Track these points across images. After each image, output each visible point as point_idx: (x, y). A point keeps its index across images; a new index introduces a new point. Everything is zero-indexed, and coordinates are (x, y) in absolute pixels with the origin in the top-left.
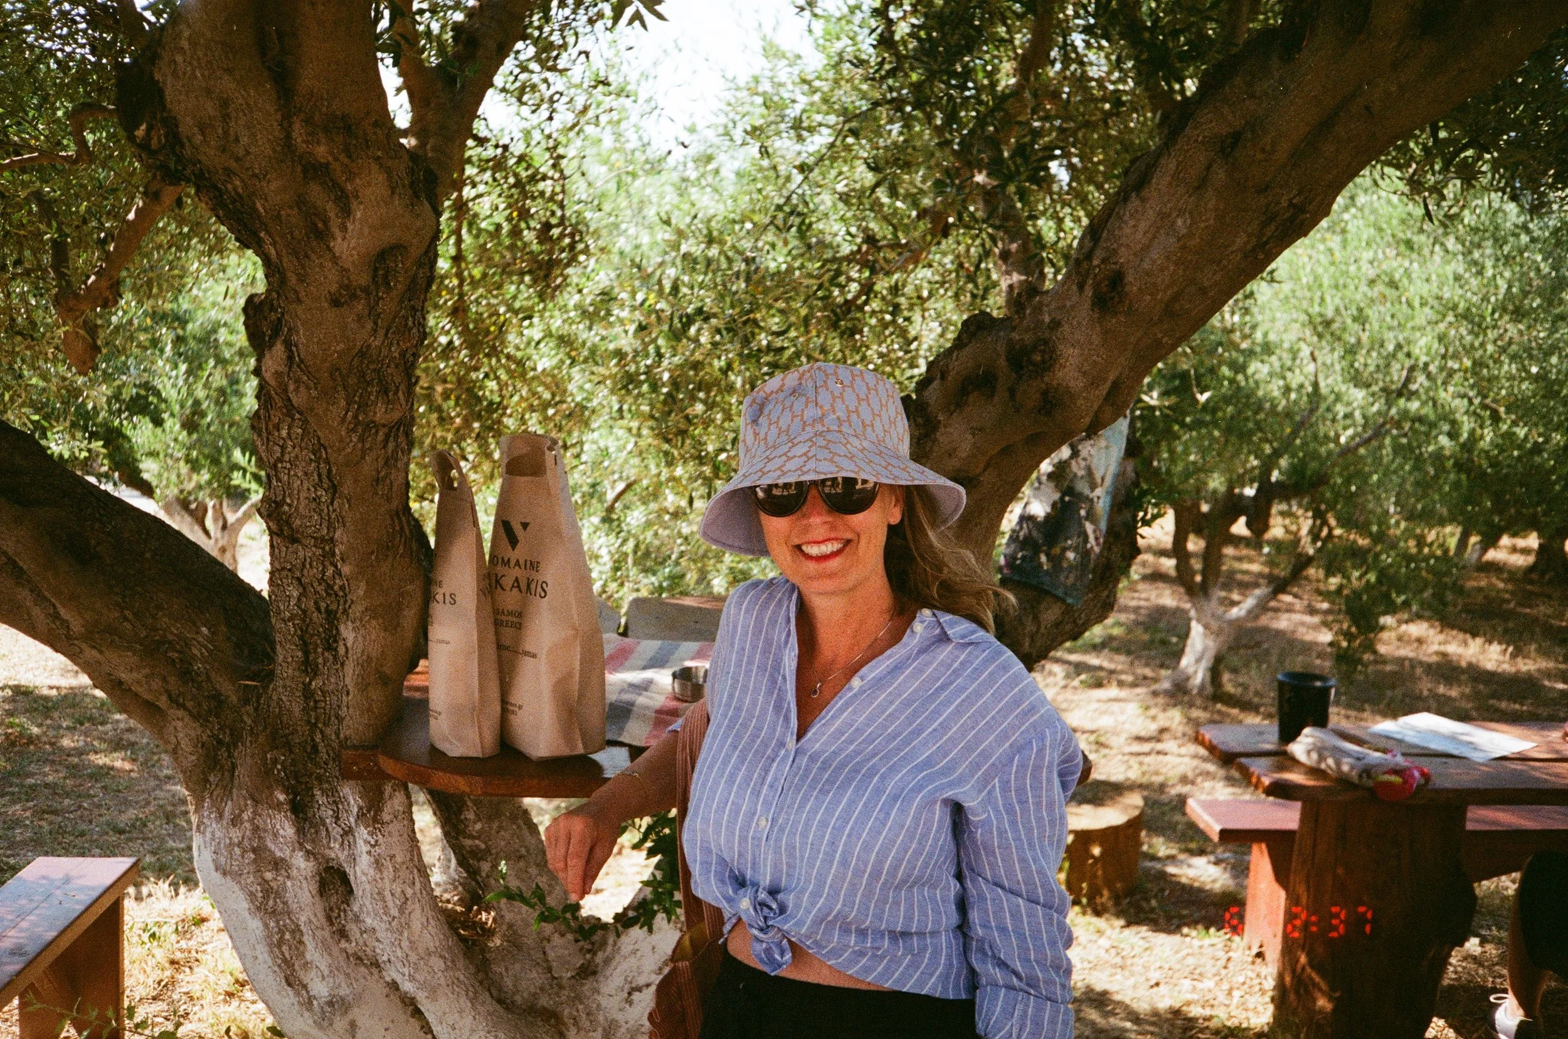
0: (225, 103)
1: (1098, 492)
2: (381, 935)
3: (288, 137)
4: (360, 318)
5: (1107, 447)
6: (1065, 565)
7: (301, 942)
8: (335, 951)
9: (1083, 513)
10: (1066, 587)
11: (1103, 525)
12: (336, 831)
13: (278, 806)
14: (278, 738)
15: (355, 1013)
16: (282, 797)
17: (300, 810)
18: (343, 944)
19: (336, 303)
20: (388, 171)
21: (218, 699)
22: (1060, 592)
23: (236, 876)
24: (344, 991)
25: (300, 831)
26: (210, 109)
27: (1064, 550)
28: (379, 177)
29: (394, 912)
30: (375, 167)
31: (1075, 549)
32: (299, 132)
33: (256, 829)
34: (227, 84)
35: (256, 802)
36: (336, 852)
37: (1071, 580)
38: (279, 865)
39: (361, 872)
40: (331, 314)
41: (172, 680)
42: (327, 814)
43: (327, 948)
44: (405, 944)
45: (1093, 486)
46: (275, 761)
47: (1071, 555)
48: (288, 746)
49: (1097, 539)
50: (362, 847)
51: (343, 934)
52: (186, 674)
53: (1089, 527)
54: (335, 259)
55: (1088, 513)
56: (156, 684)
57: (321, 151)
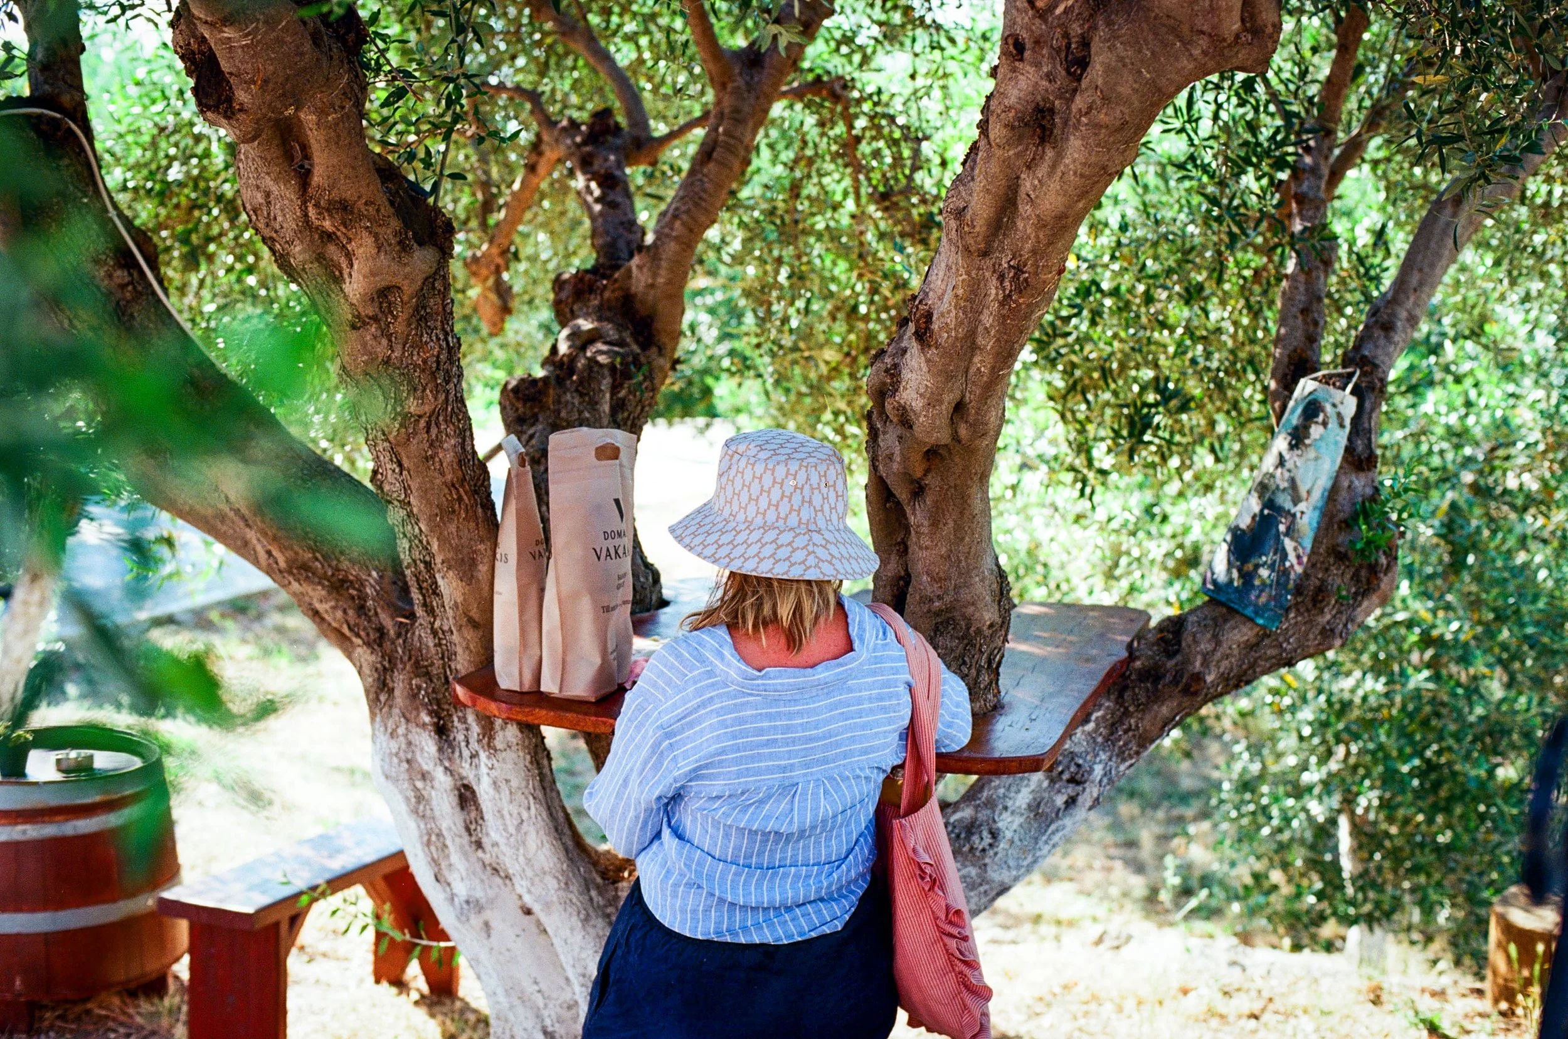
0: (268, 194)
1: (1302, 506)
2: (503, 848)
3: (306, 215)
4: (375, 337)
5: (1316, 459)
6: (1257, 582)
7: (445, 846)
8: (473, 859)
9: (1282, 528)
10: (1256, 605)
11: (1308, 543)
12: (466, 753)
13: (424, 725)
14: (420, 669)
15: (487, 915)
16: (427, 719)
17: (442, 731)
18: (480, 853)
19: (354, 327)
20: (376, 236)
21: (381, 631)
22: (1249, 611)
23: (396, 781)
24: (479, 894)
25: (440, 750)
26: (260, 198)
27: (1257, 566)
28: (369, 241)
29: (512, 830)
30: (365, 234)
31: (1272, 567)
32: (312, 212)
33: (409, 743)
34: (268, 182)
35: (408, 720)
36: (466, 770)
37: (1263, 599)
38: (424, 776)
39: (484, 791)
40: (354, 335)
41: (351, 612)
42: (460, 737)
43: (465, 854)
44: (521, 859)
45: (1296, 500)
46: (419, 688)
47: (1264, 573)
48: (428, 676)
49: (1299, 557)
50: (484, 770)
51: (479, 845)
52: (361, 609)
53: (1289, 544)
54: (346, 297)
55: (1288, 529)
56: (339, 614)
57: (327, 224)
